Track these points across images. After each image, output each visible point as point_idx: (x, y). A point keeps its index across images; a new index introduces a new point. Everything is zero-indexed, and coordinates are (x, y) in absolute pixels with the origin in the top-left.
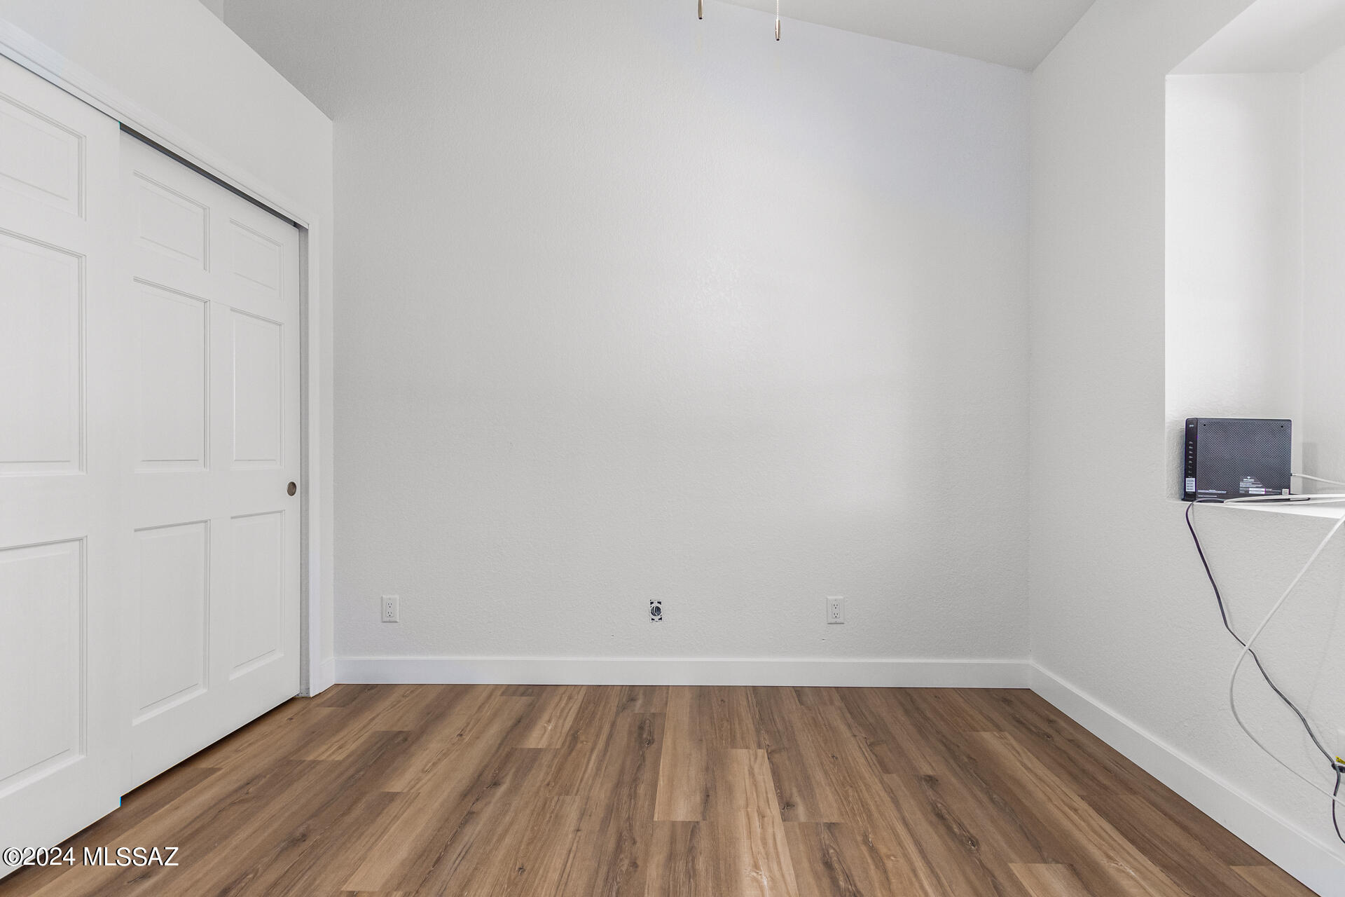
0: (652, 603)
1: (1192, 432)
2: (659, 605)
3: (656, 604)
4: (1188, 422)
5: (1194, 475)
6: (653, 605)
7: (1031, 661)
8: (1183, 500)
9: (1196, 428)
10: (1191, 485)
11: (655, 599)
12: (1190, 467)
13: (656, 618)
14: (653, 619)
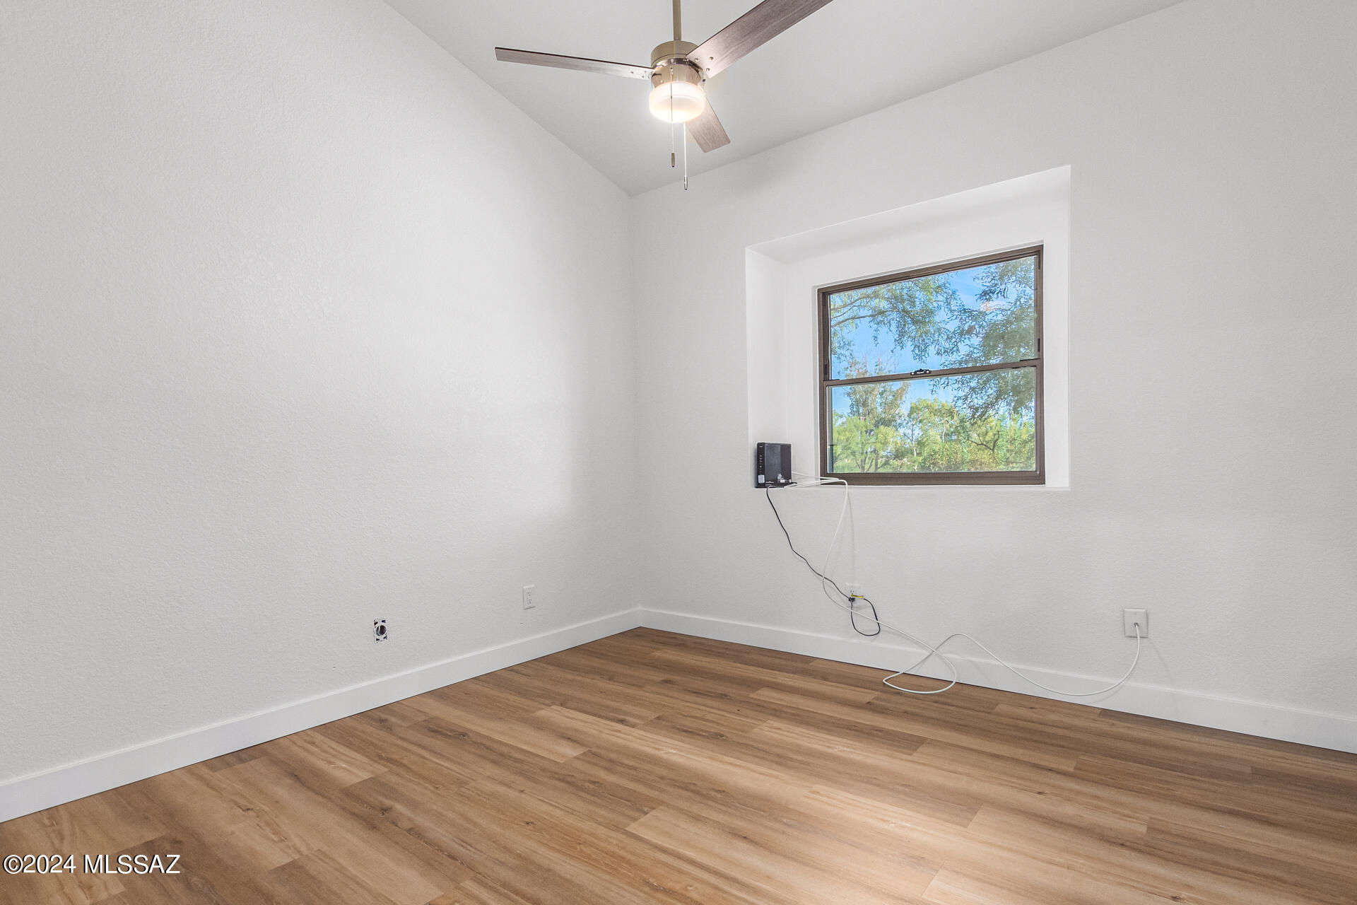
0: (375, 624)
1: (761, 450)
2: (383, 624)
3: (380, 624)
4: (759, 444)
5: (763, 473)
6: (377, 625)
7: (640, 608)
8: (757, 487)
9: (764, 448)
10: (762, 479)
11: (379, 618)
12: (760, 468)
13: (381, 637)
14: (377, 640)
